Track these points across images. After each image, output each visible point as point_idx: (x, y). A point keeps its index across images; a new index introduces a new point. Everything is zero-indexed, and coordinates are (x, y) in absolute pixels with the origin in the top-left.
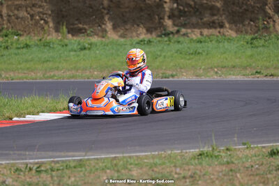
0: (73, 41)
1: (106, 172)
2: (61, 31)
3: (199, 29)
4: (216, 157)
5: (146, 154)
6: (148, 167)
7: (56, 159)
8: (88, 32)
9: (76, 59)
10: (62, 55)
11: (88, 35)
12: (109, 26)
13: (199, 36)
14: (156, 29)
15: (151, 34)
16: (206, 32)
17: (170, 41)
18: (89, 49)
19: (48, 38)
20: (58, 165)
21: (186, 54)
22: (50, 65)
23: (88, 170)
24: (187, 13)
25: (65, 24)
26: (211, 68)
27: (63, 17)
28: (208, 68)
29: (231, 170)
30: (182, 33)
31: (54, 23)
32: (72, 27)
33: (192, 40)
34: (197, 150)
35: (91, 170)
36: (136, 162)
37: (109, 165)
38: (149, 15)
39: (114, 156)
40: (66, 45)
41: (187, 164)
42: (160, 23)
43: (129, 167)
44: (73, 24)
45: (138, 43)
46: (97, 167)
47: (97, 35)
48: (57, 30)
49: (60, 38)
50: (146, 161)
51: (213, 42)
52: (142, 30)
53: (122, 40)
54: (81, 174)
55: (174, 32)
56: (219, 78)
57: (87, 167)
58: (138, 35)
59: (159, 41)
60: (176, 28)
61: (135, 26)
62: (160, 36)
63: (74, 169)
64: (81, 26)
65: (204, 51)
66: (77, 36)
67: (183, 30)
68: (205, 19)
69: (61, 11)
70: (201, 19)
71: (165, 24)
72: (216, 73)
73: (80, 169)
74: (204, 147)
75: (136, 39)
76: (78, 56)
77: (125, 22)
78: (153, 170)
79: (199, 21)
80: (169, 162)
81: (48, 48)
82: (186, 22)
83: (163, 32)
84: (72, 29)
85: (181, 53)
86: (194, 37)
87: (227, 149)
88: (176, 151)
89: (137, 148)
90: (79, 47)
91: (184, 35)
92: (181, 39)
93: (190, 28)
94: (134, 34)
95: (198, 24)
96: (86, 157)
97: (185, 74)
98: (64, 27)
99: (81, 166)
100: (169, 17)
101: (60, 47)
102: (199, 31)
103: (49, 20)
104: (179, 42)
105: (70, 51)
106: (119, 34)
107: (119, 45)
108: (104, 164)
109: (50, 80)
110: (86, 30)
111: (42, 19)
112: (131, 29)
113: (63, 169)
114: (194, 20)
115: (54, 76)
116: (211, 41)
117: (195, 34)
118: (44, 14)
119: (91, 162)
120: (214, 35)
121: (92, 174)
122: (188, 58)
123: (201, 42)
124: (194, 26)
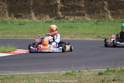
0: (17, 21)
1: (23, 81)
2: (11, 16)
3: (73, 16)
4: (74, 75)
5: (42, 73)
6: (42, 79)
7: (2, 74)
8: (23, 17)
9: (17, 29)
10: (11, 27)
11: (23, 18)
12: (33, 14)
13: (73, 20)
14: (54, 16)
15: (52, 18)
16: (76, 18)
17: (60, 22)
18: (23, 25)
19: (6, 19)
20: (2, 77)
21: (67, 28)
22: (6, 31)
23: (16, 80)
24: (68, 9)
25: (13, 13)
26: (78, 34)
27: (12, 10)
28: (77, 34)
29: (80, 81)
30: (65, 18)
31: (8, 13)
32: (16, 14)
33: (70, 22)
34: (65, 72)
35: (17, 80)
36: (38, 76)
37: (25, 78)
38: (51, 9)
39: (28, 73)
40: (13, 23)
41: (60, 78)
42: (56, 13)
43: (34, 78)
44: (17, 13)
45: (46, 22)
46: (20, 78)
47: (28, 18)
48: (10, 16)
49: (10, 19)
50: (42, 76)
51: (80, 22)
52: (48, 16)
53: (39, 21)
54: (13, 81)
55: (62, 17)
56: (81, 39)
57: (15, 78)
58: (46, 19)
59: (55, 22)
60: (63, 16)
61: (45, 14)
62: (56, 19)
63: (9, 79)
64: (20, 14)
65: (75, 26)
66: (18, 19)
67: (66, 17)
68: (76, 12)
69: (12, 7)
70: (74, 12)
71: (58, 14)
72: (80, 36)
73: (12, 79)
74: (68, 70)
75: (45, 21)
76: (18, 28)
77: (40, 13)
78: (45, 81)
79: (74, 13)
80: (52, 77)
81: (5, 24)
82: (68, 13)
83: (57, 17)
84: (16, 15)
85: (64, 27)
86: (71, 20)
87: (79, 72)
88: (56, 72)
89: (39, 70)
90: (19, 23)
91: (67, 19)
92: (65, 21)
93: (69, 16)
94: (44, 18)
95: (73, 14)
96: (15, 74)
97: (66, 37)
98: (13, 15)
99: (13, 78)
100: (60, 11)
101: (10, 24)
102: (73, 17)
103: (6, 11)
104: (64, 22)
105: (15, 25)
106: (37, 18)
107: (37, 23)
108: (23, 77)
109: (5, 38)
110: (22, 16)
111: (3, 11)
112: (43, 16)
113: (5, 79)
114: (71, 12)
115: (7, 36)
116: (78, 22)
117: (72, 19)
118: (4, 9)
119: (18, 76)
120: (80, 19)
121: (17, 82)
122: (68, 29)
123: (74, 22)
124: (71, 15)
